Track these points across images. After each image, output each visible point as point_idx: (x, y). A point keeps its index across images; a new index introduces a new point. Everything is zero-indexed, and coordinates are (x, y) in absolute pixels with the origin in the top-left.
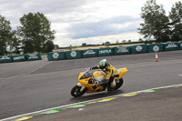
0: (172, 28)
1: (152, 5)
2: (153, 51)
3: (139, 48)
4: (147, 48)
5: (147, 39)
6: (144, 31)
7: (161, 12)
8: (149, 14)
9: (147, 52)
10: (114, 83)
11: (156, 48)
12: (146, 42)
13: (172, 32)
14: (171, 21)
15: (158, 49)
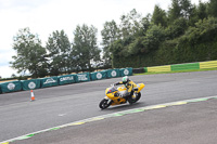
0: (50, 60)
1: (25, 33)
2: (29, 89)
3: (11, 86)
4: (21, 85)
5: (22, 74)
6: (17, 65)
7: (36, 42)
8: (22, 45)
9: (22, 90)
10: (134, 96)
11: (32, 85)
12: (20, 78)
13: (50, 65)
14: (48, 53)
15: (34, 85)
